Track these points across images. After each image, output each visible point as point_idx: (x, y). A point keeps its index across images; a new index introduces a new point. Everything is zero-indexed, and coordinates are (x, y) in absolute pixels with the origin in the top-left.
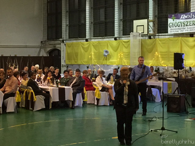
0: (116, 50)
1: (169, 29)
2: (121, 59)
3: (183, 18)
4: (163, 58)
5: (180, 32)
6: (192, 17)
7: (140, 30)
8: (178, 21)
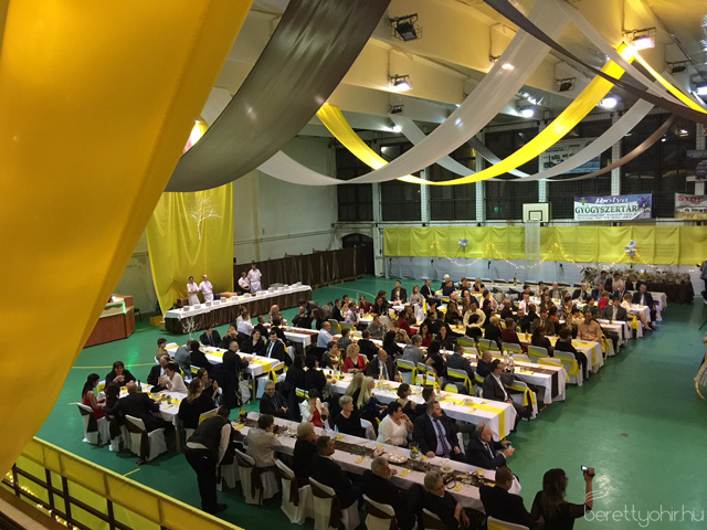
0: (480, 239)
1: (576, 214)
2: (492, 251)
3: (601, 202)
4: (567, 251)
5: (594, 219)
6: (616, 202)
7: (536, 217)
8: (590, 205)
